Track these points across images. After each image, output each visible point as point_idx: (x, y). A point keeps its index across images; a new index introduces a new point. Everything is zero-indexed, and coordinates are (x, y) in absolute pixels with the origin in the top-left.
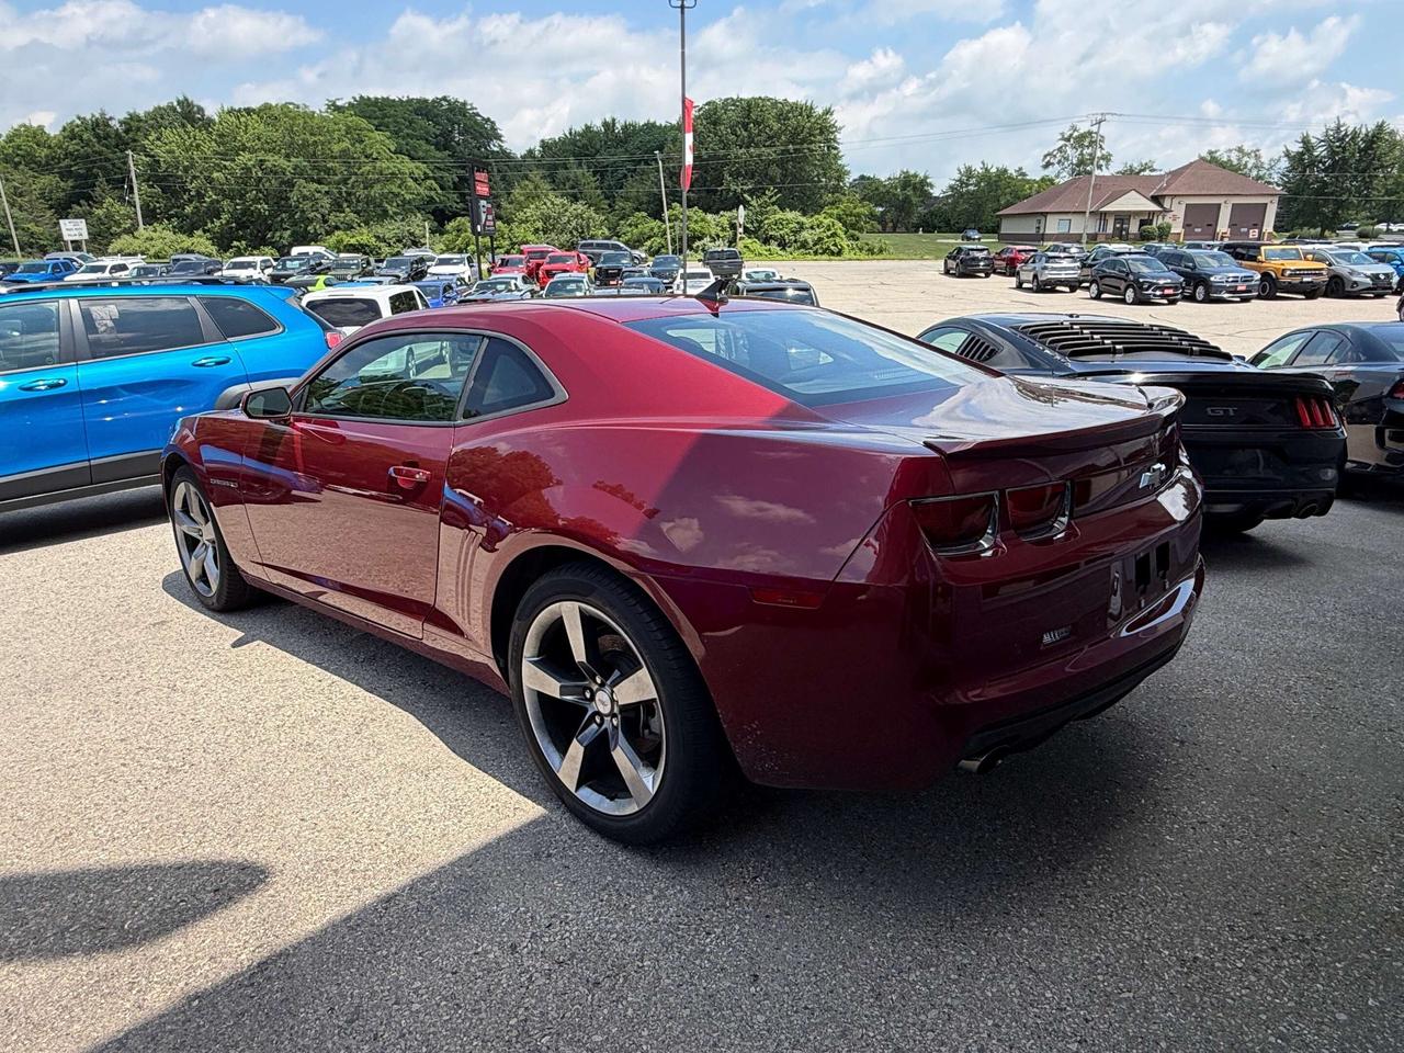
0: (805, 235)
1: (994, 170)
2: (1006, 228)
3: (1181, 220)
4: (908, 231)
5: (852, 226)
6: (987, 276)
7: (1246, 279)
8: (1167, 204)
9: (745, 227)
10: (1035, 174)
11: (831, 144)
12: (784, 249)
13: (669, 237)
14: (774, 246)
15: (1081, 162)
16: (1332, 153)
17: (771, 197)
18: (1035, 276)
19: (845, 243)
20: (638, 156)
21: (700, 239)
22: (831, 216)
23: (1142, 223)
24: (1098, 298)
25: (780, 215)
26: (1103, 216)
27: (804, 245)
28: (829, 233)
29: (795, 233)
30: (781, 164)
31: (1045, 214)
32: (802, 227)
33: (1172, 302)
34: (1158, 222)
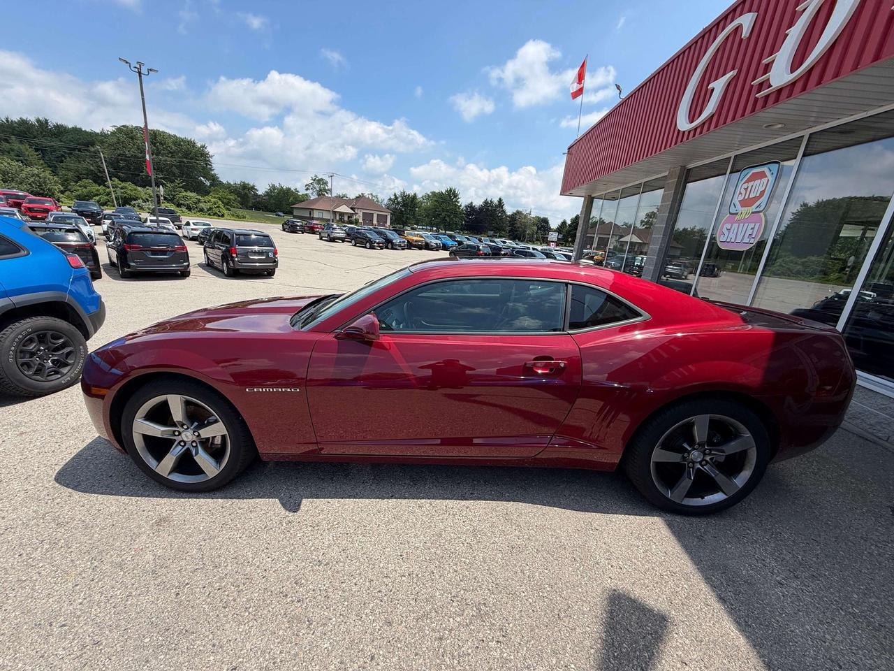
0: (202, 205)
1: (284, 188)
2: (296, 213)
3: (361, 217)
4: (247, 208)
5: (228, 204)
6: (303, 233)
7: (404, 242)
8: (356, 210)
9: (164, 197)
10: (302, 192)
11: (207, 162)
12: (190, 211)
13: (113, 196)
14: (184, 209)
15: (320, 190)
16: (403, 200)
17: (179, 184)
18: (329, 235)
19: (225, 212)
20: (73, 146)
21: (135, 200)
22: (215, 198)
23: (349, 217)
24: (355, 245)
25: (184, 194)
26: (335, 213)
27: (202, 210)
28: (216, 206)
29: (196, 203)
30: (179, 167)
31: (313, 209)
32: (199, 201)
33: (382, 249)
34: (354, 218)
